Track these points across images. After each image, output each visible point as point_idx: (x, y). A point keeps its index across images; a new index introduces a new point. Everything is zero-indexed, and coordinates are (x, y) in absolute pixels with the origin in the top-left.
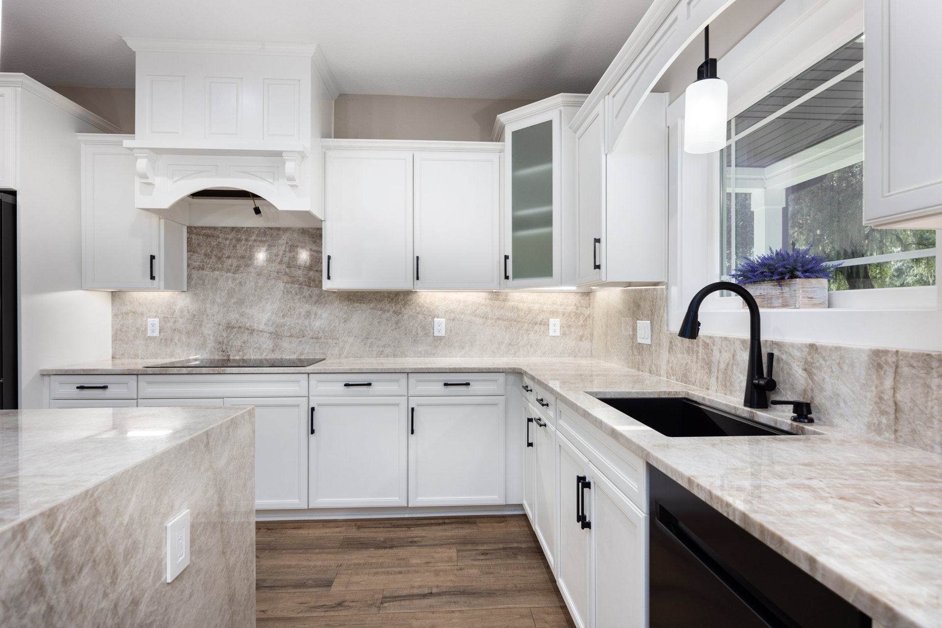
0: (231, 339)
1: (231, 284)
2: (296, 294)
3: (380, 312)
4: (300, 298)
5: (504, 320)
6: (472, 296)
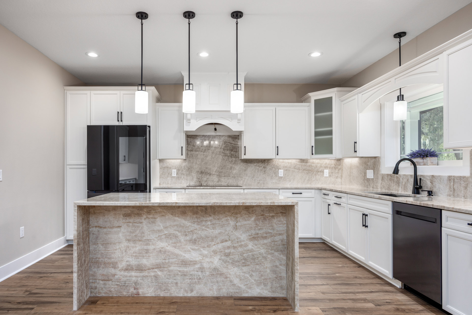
0: (203, 177)
1: (202, 156)
2: (227, 160)
3: (258, 167)
4: (228, 162)
5: (306, 170)
6: (294, 161)
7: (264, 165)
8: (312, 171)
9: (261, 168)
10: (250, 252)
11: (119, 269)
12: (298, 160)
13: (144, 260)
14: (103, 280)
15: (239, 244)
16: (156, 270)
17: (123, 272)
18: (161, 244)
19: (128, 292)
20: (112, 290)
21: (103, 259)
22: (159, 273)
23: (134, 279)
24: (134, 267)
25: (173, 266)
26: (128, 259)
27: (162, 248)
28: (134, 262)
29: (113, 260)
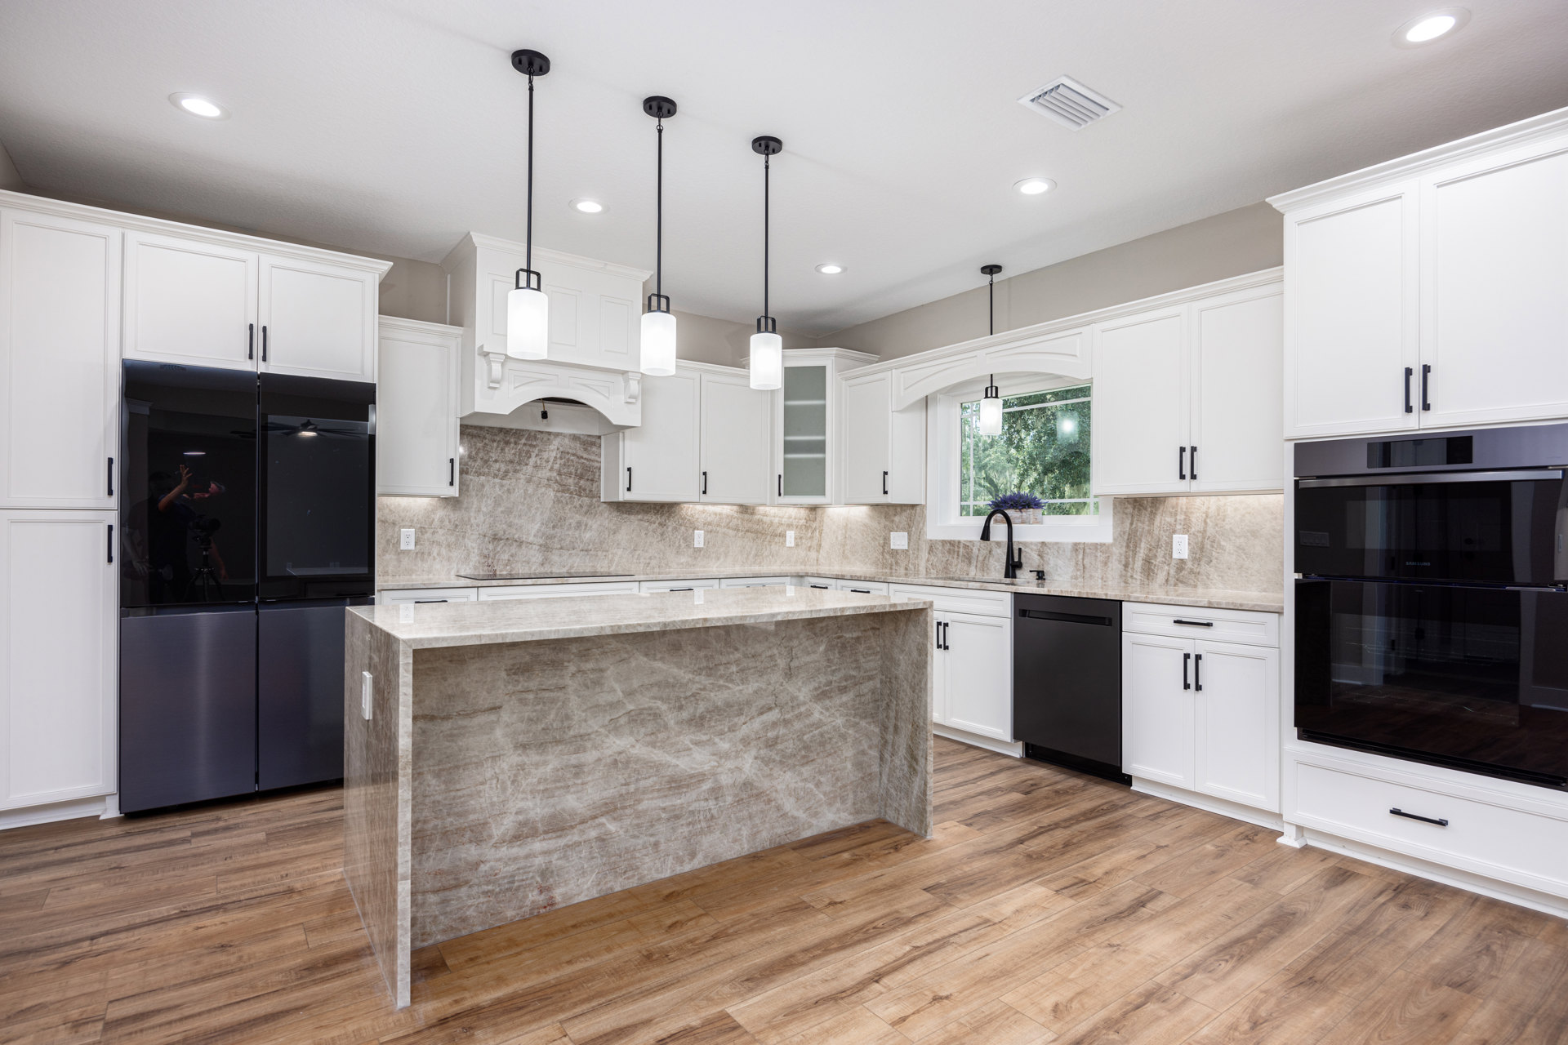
0: (499, 552)
1: (498, 491)
2: (567, 504)
3: (647, 524)
4: (570, 509)
5: (752, 532)
6: (726, 510)
7: (661, 517)
8: (763, 534)
9: (654, 526)
10: (816, 729)
11: (493, 841)
12: (735, 508)
13: (570, 797)
14: (436, 892)
15: (796, 713)
16: (603, 820)
17: (504, 849)
18: (618, 742)
19: (521, 908)
20: (471, 912)
21: (439, 822)
22: (612, 827)
23: (539, 861)
24: (540, 825)
25: (648, 799)
26: (521, 804)
27: (620, 753)
28: (538, 810)
29: (472, 817)
